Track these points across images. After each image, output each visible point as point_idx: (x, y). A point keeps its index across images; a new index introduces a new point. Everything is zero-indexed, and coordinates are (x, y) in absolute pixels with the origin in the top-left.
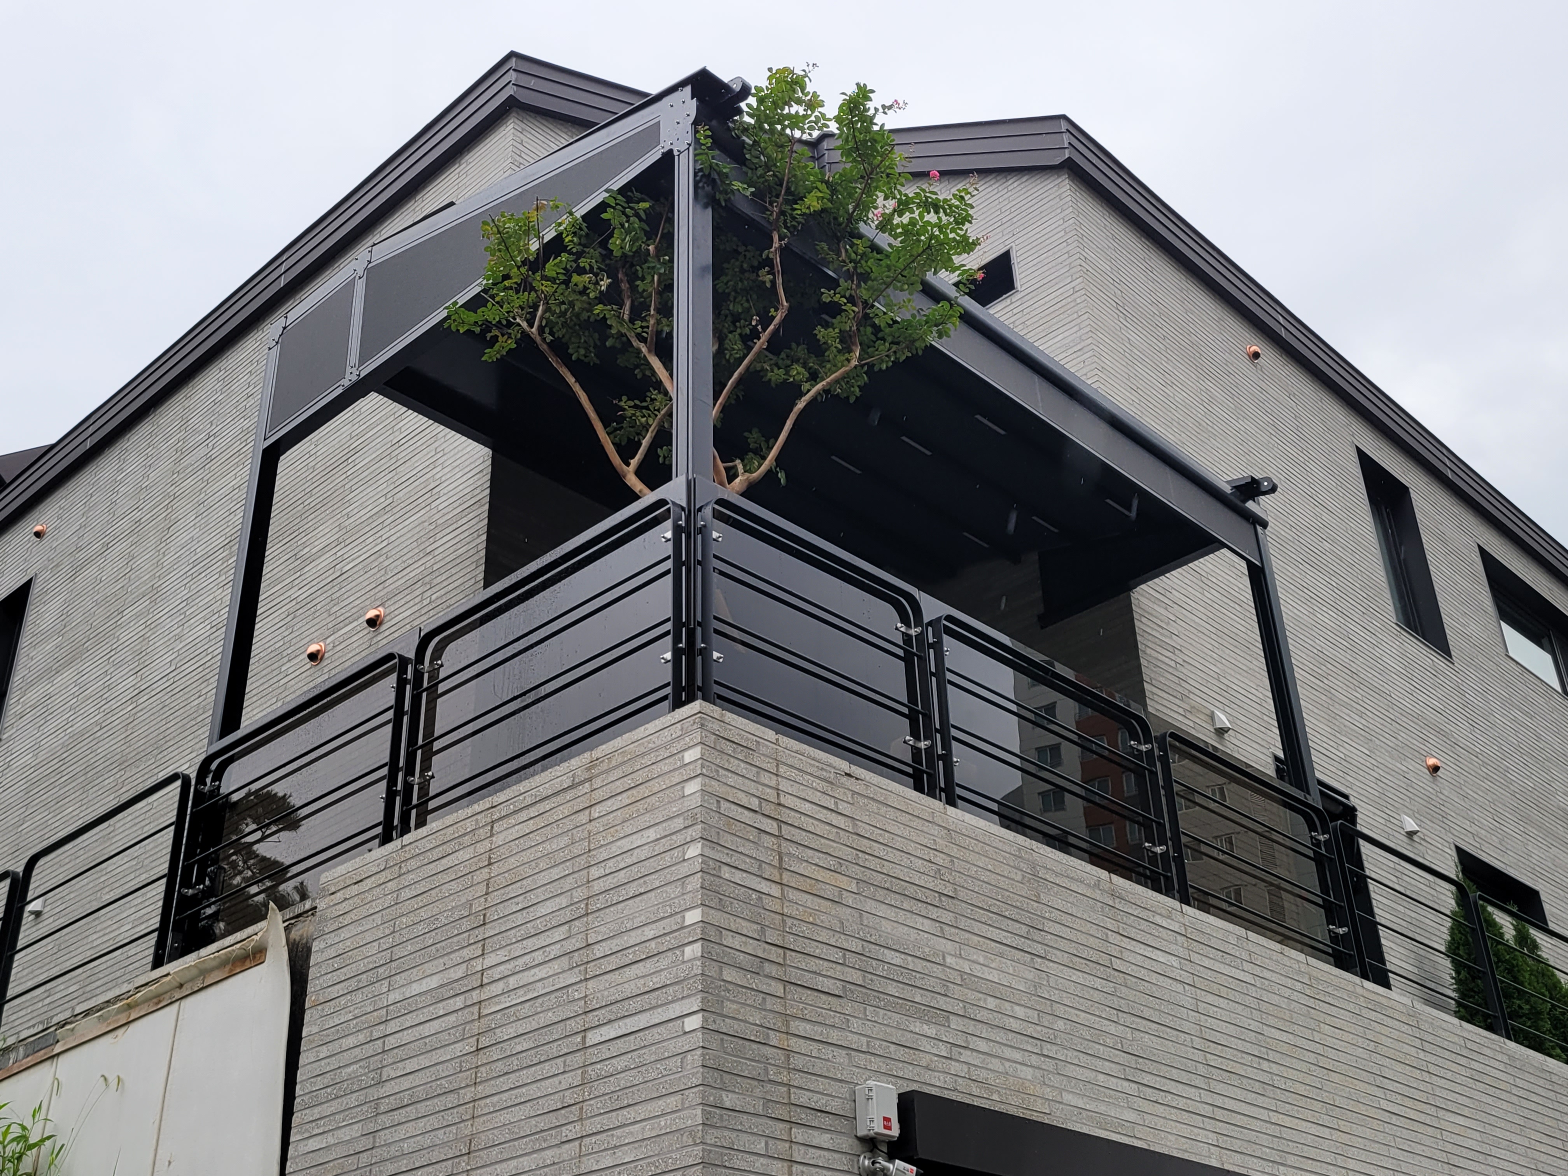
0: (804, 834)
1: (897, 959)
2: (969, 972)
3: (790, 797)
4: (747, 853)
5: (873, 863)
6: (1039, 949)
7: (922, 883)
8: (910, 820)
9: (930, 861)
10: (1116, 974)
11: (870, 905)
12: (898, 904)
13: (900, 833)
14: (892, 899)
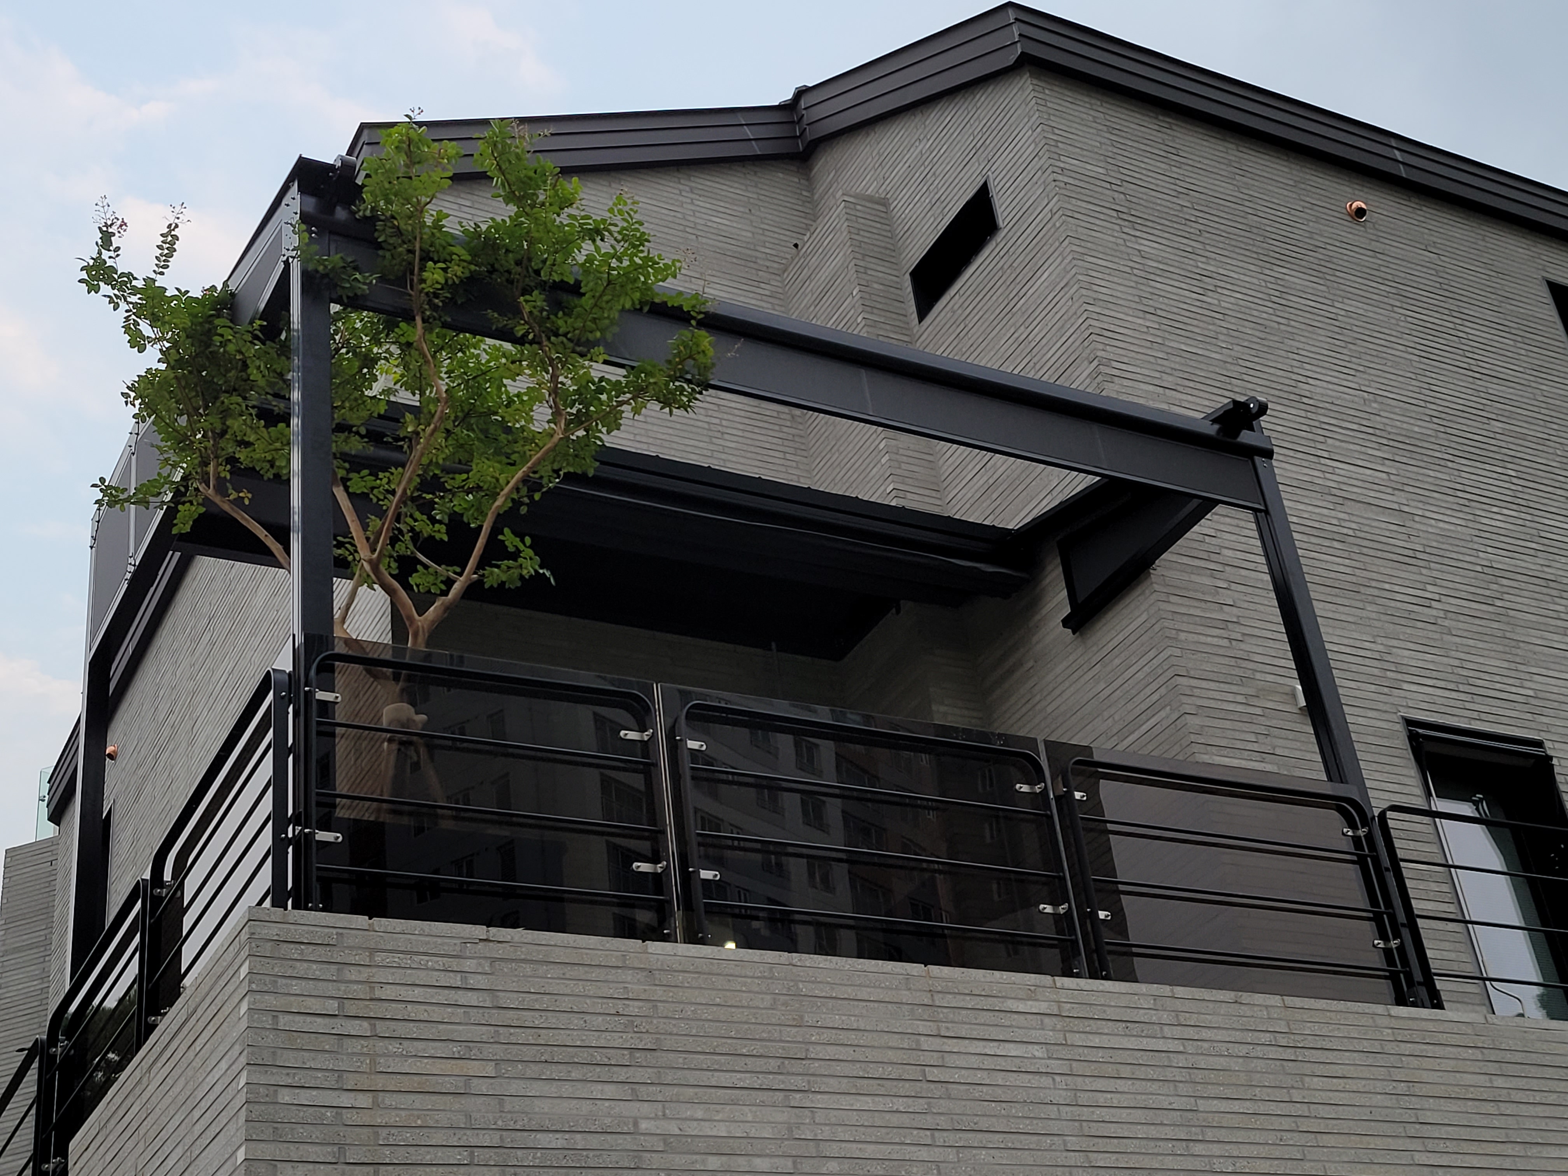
0: (412, 1025)
1: (558, 1141)
2: (679, 1132)
3: (389, 986)
4: (319, 1066)
5: (522, 1036)
6: (800, 1082)
7: (603, 1043)
8: (586, 972)
9: (618, 1014)
10: (932, 1086)
11: (515, 1087)
12: (563, 1075)
13: (569, 991)
14: (550, 1071)
